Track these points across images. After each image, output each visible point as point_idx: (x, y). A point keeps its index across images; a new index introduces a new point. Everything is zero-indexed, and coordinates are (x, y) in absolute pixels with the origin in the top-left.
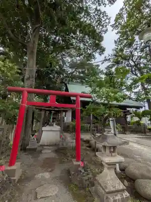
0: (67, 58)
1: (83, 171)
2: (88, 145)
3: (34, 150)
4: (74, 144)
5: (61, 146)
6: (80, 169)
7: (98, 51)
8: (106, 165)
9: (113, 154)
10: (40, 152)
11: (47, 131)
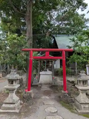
0: (54, 13)
1: (68, 95)
2: (73, 84)
3: (37, 86)
4: (63, 84)
5: (53, 84)
6: (66, 94)
7: (81, 7)
8: (81, 91)
9: (85, 85)
10: (40, 87)
11: (43, 74)
